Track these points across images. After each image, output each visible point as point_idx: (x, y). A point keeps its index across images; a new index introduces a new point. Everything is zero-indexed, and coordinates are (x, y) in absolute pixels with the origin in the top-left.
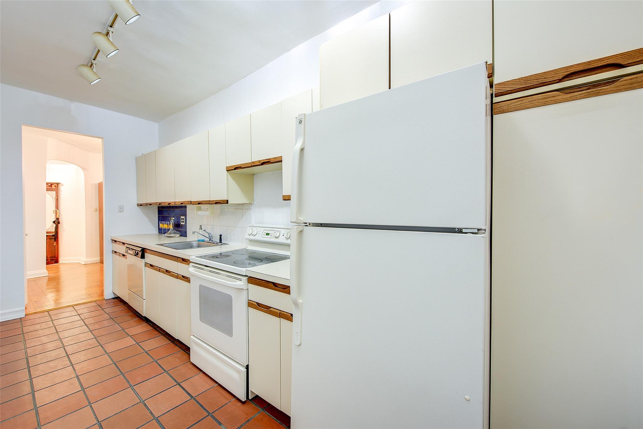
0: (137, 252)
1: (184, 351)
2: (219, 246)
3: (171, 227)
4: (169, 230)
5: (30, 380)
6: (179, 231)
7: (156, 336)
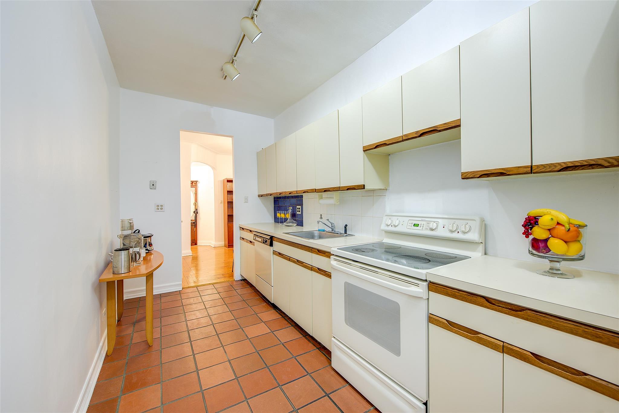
0: (266, 240)
1: (319, 350)
2: (344, 238)
3: (289, 216)
4: (287, 219)
5: (193, 356)
6: (295, 220)
7: (286, 327)
